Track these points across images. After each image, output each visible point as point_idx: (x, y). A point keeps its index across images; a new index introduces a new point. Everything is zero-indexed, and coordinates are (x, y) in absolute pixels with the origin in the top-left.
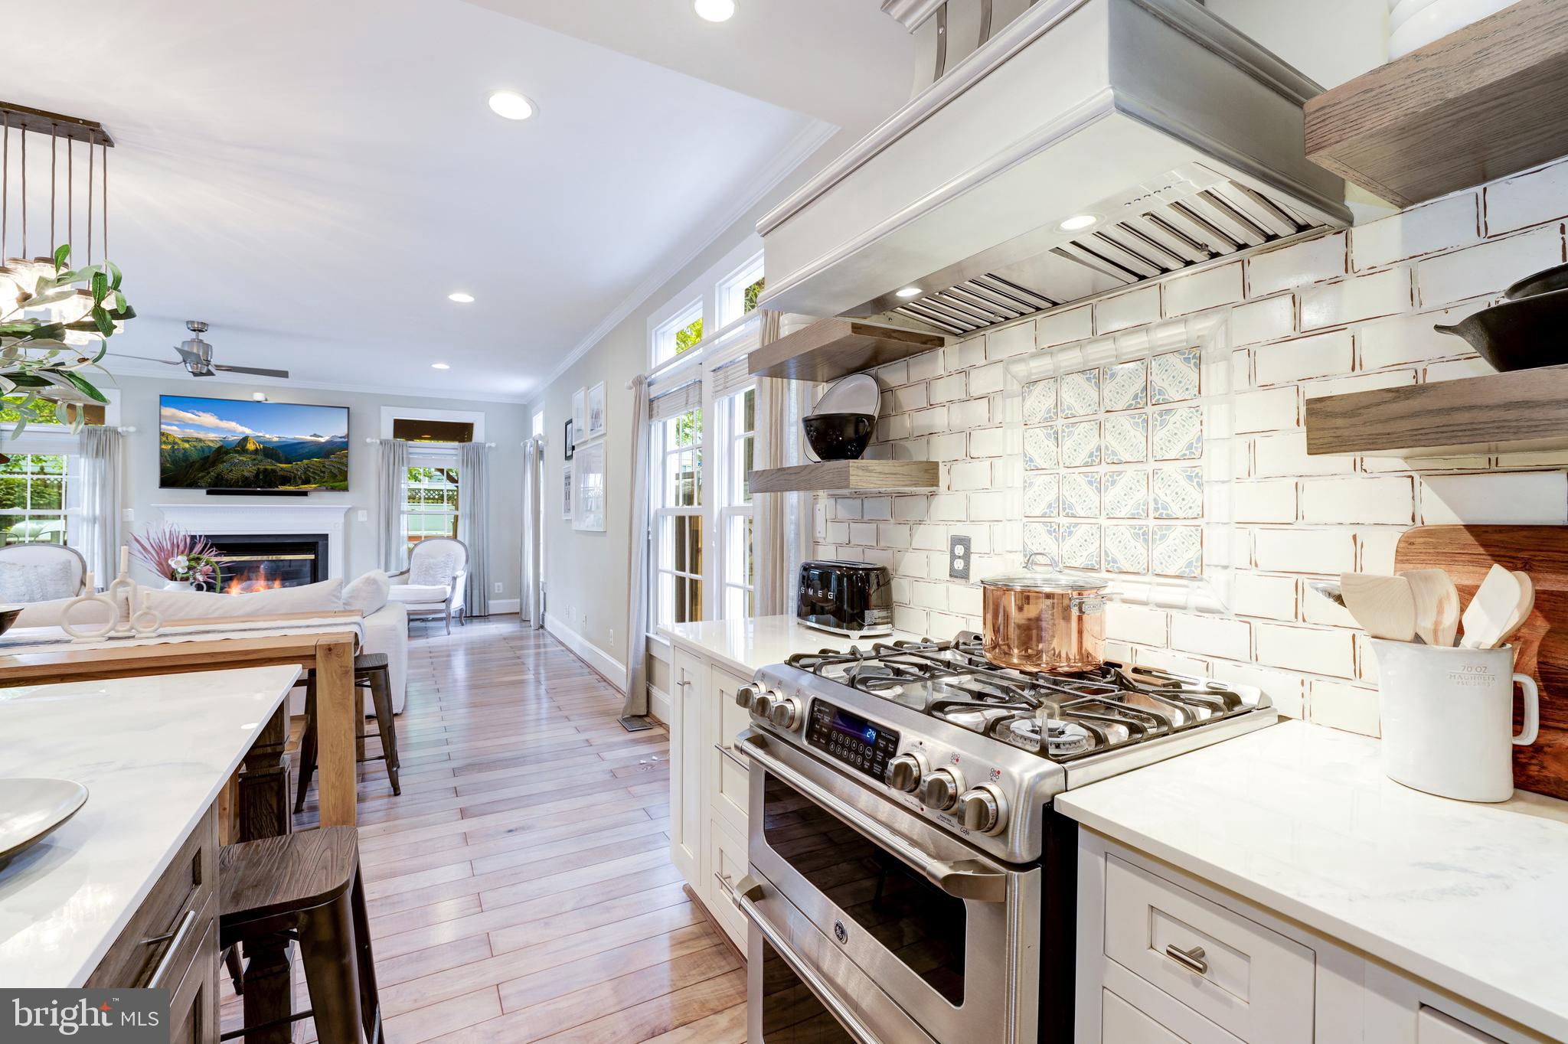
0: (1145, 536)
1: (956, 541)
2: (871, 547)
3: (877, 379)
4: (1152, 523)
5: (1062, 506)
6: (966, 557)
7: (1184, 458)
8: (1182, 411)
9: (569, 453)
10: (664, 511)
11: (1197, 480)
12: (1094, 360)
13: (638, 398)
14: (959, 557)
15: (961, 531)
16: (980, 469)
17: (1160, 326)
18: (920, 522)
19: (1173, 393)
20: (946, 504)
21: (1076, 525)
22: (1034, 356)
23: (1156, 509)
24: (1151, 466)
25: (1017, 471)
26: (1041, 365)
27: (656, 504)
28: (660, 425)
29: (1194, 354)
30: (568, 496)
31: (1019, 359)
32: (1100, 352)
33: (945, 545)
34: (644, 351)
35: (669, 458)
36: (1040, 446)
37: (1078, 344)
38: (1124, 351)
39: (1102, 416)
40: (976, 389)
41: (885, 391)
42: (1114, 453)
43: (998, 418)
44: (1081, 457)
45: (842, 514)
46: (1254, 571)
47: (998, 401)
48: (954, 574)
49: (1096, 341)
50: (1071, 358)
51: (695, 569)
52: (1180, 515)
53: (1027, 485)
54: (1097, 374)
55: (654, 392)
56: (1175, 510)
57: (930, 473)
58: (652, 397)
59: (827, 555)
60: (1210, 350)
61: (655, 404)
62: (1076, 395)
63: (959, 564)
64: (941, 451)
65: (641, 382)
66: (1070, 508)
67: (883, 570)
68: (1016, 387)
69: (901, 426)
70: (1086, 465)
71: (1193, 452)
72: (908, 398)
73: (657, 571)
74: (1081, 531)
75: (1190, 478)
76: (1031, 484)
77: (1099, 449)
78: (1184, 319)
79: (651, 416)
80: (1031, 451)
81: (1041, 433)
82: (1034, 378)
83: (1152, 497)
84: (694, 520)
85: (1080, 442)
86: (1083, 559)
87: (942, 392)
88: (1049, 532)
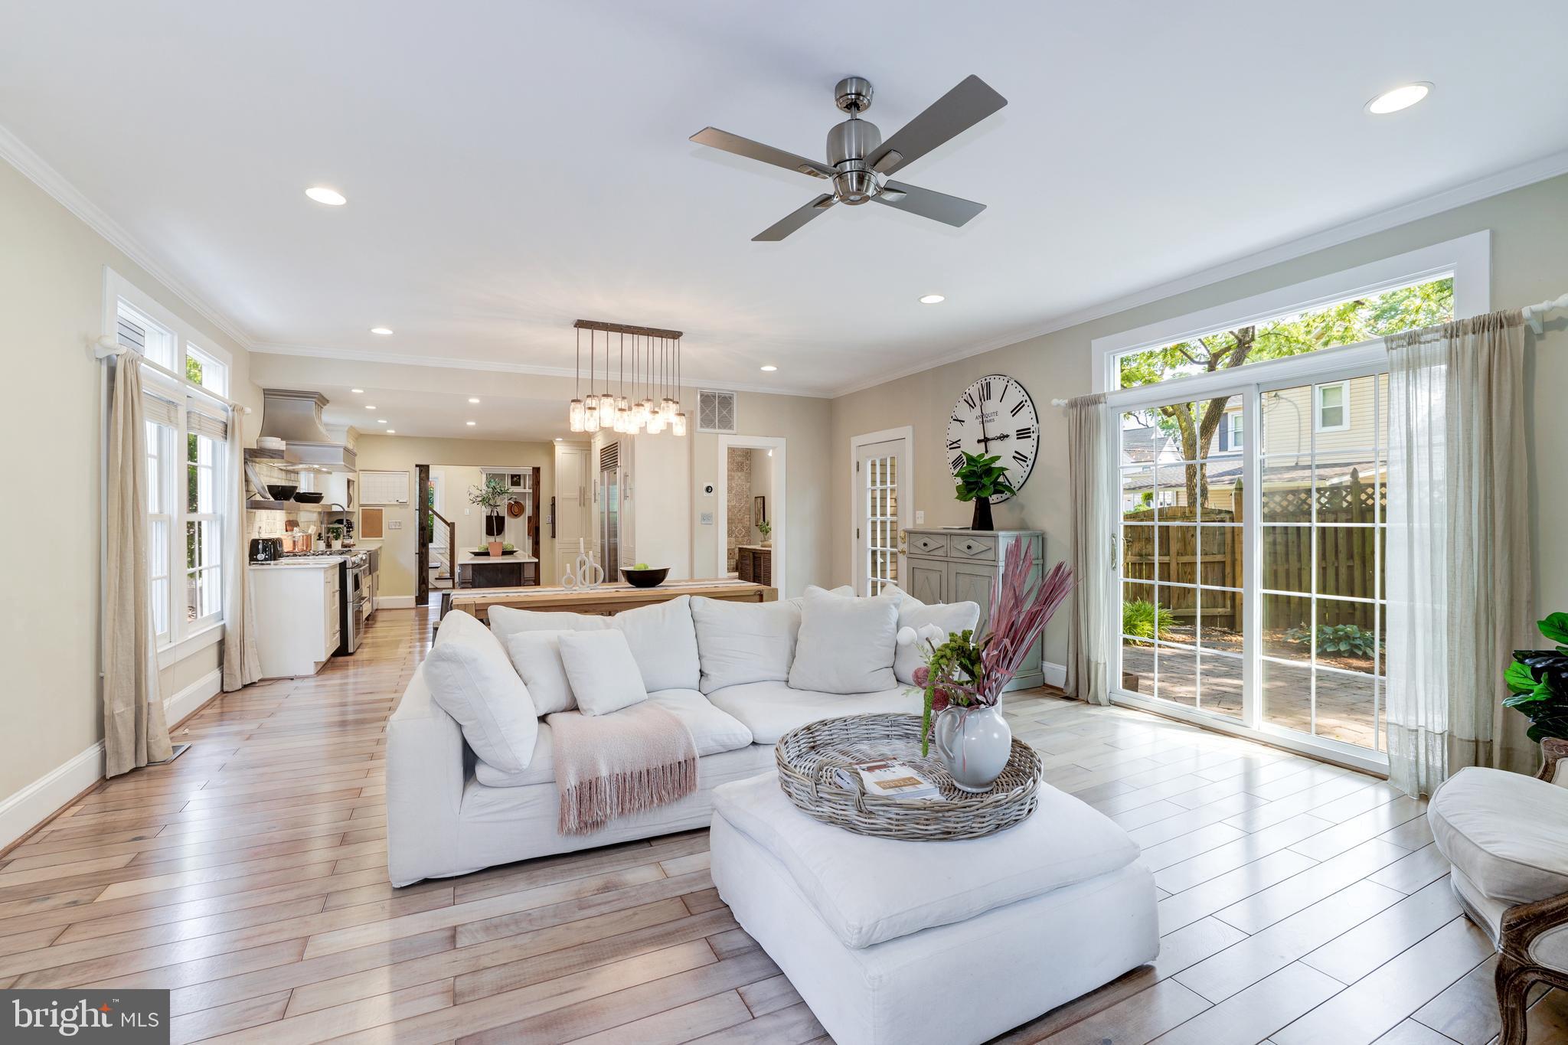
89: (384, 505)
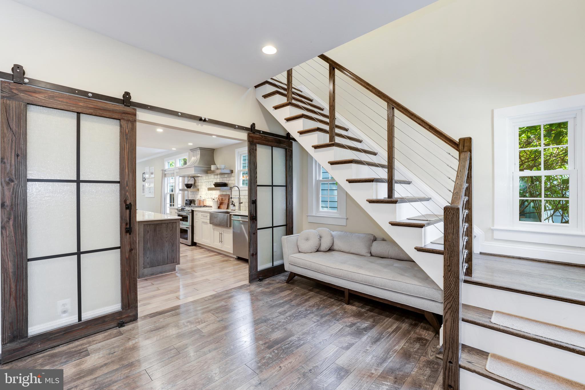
2: (193, 197)
3: (194, 179)
5: (207, 193)
9: (144, 180)
10: (167, 193)
13: (163, 173)
15: (201, 195)
16: (202, 189)
20: (200, 193)
27: (166, 192)
28: (167, 178)
30: (143, 189)
33: (199, 197)
34: (164, 165)
35: (168, 184)
37: (208, 179)
40: (202, 182)
41: (195, 180)
45: (191, 194)
50: (207, 180)
51: (173, 203)
53: (205, 191)
54: (208, 182)
55: (166, 173)
57: (198, 190)
58: (165, 173)
59: (190, 199)
61: (166, 175)
64: (199, 187)
65: (164, 171)
67: (194, 200)
68: (204, 182)
69: (196, 184)
72: (197, 181)
73: (166, 204)
78: (212, 179)
79: (165, 177)
84: (173, 195)
87: (200, 181)
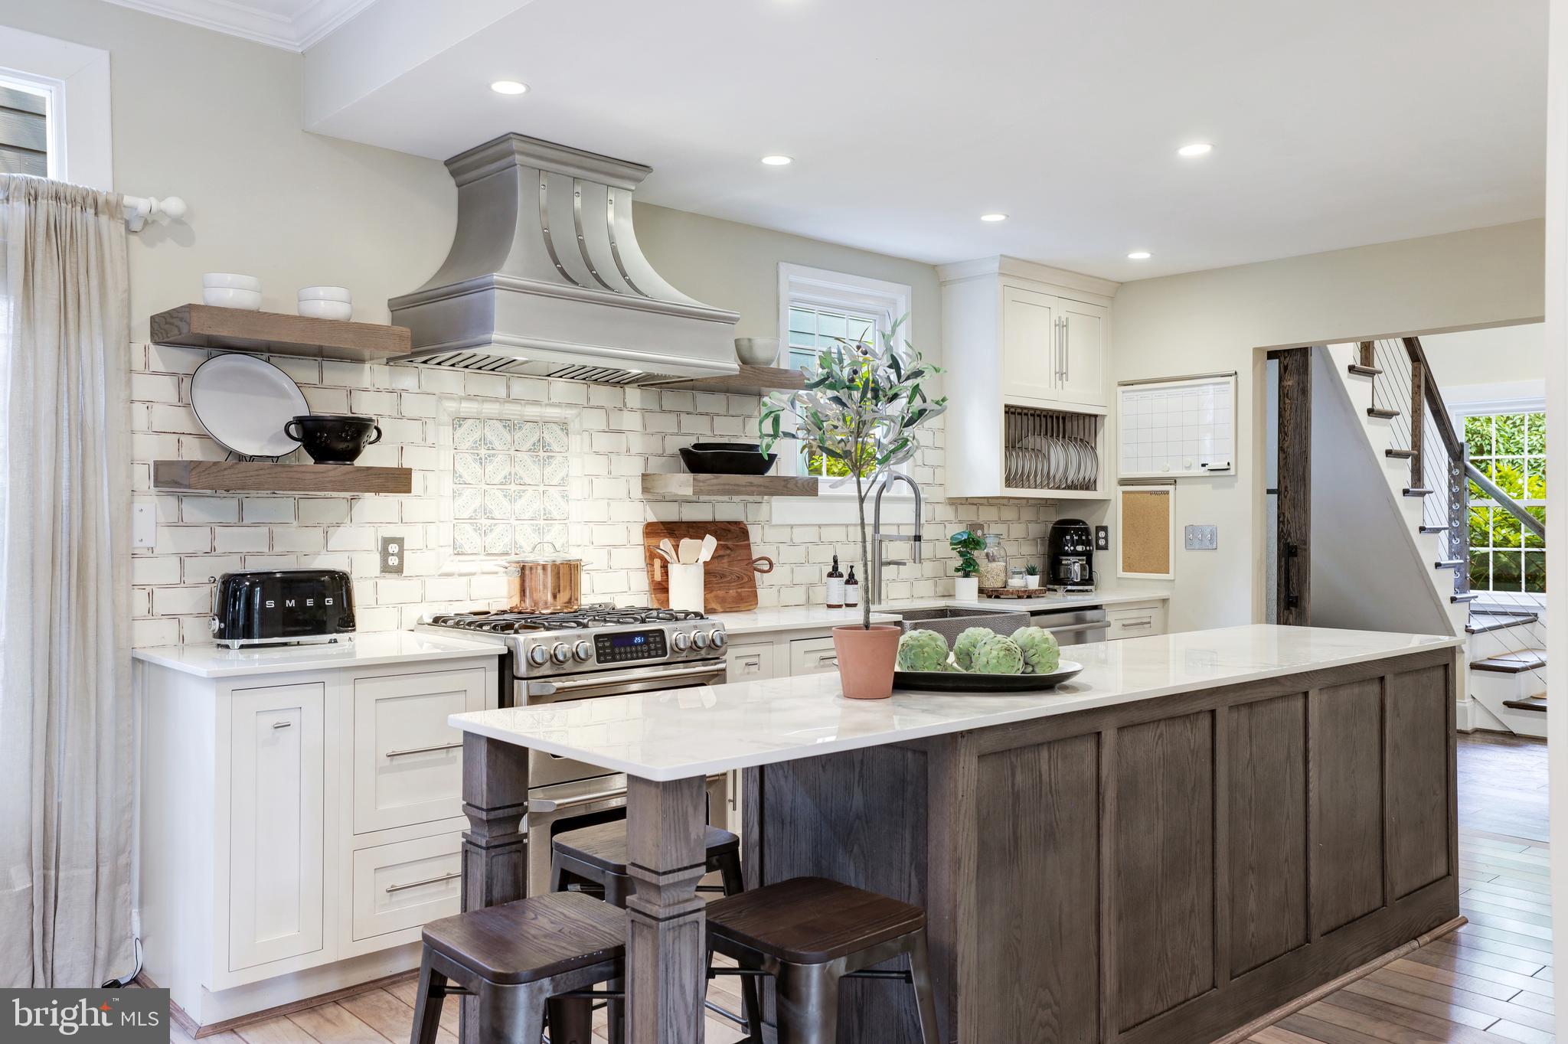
0: (539, 530)
1: (387, 542)
2: (260, 554)
4: (542, 522)
5: (484, 511)
6: (400, 555)
7: (559, 485)
8: (559, 458)
11: (565, 497)
12: (508, 414)
14: (393, 555)
15: (392, 531)
17: (547, 405)
18: (338, 525)
19: (555, 447)
21: (495, 525)
22: (461, 399)
23: (545, 514)
24: (542, 488)
25: (448, 485)
26: (468, 408)
29: (564, 426)
31: (450, 397)
32: (512, 411)
33: (373, 545)
36: (469, 469)
37: (496, 400)
38: (525, 413)
39: (512, 452)
42: (521, 478)
43: (429, 441)
44: (499, 478)
46: (592, 546)
47: (430, 424)
48: (386, 569)
49: (507, 402)
50: (492, 408)
52: (558, 517)
53: (455, 495)
54: (510, 425)
56: (555, 515)
60: (574, 426)
62: (495, 434)
63: (393, 561)
66: (490, 513)
68: (447, 418)
70: (501, 484)
71: (563, 482)
74: (498, 530)
75: (563, 497)
76: (460, 494)
77: (510, 474)
78: (559, 405)
80: (459, 468)
81: (469, 458)
82: (463, 415)
83: (542, 507)
85: (498, 468)
86: (501, 547)
88: (475, 530)
89: (1174, 481)
